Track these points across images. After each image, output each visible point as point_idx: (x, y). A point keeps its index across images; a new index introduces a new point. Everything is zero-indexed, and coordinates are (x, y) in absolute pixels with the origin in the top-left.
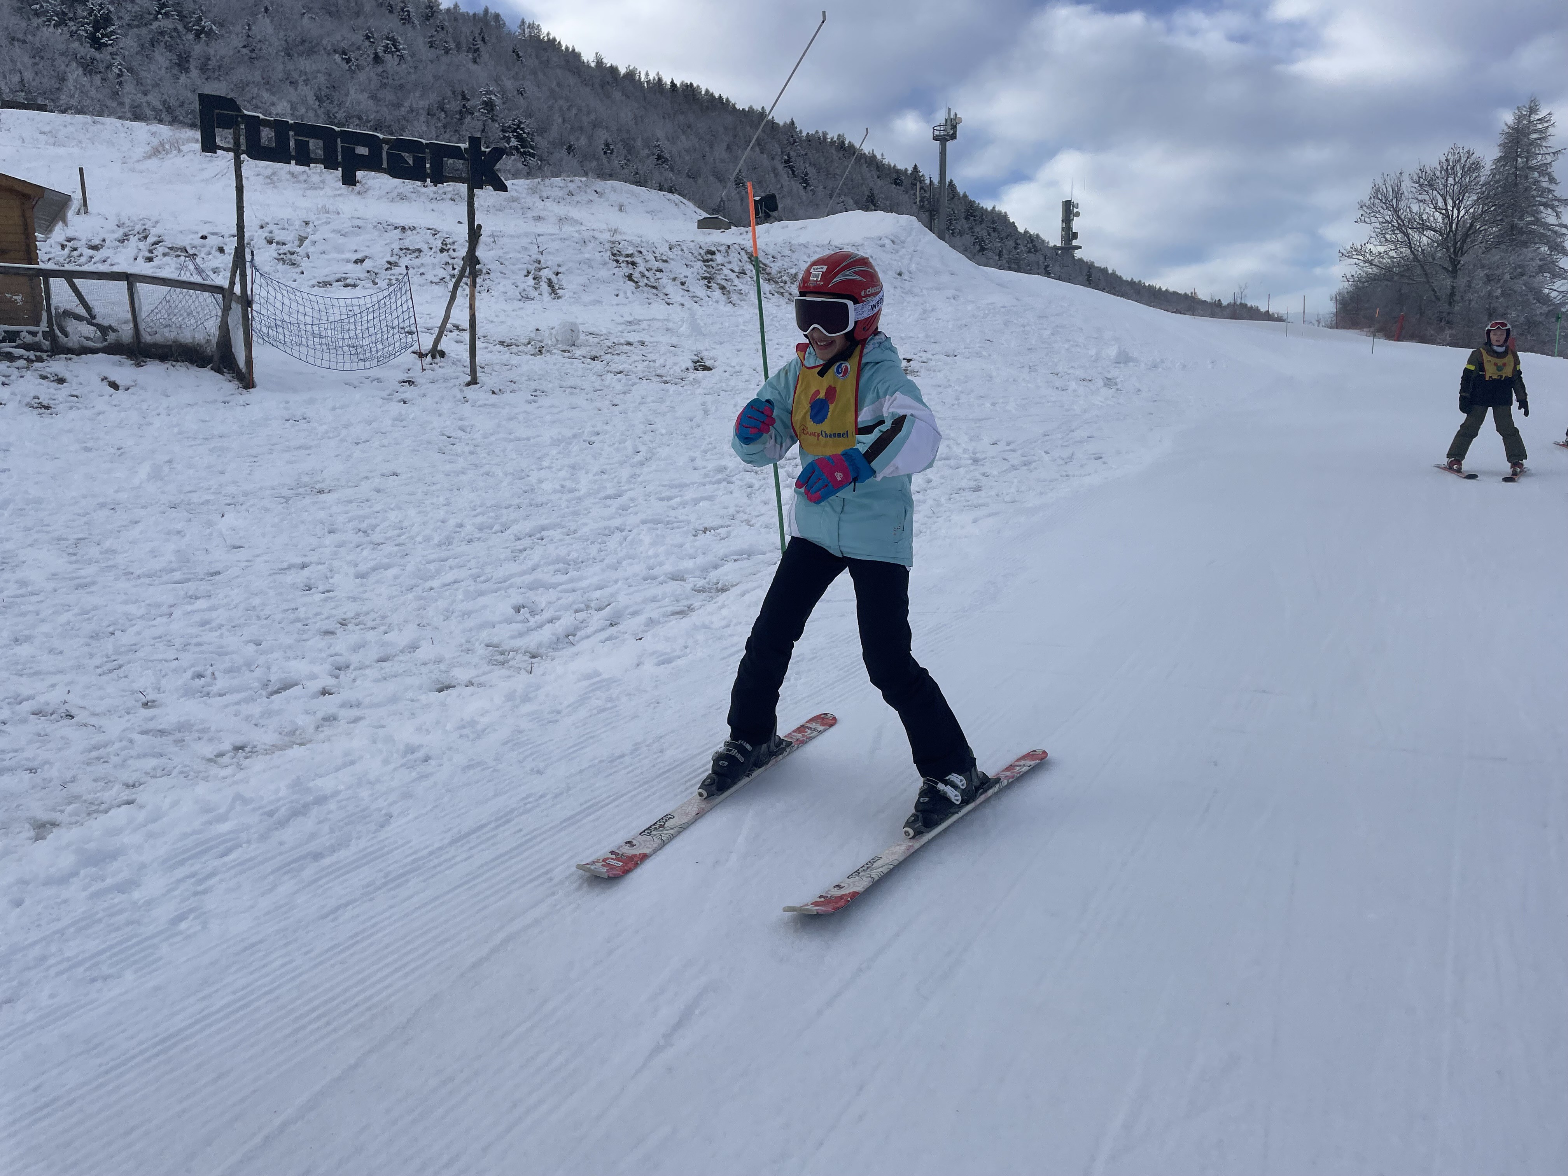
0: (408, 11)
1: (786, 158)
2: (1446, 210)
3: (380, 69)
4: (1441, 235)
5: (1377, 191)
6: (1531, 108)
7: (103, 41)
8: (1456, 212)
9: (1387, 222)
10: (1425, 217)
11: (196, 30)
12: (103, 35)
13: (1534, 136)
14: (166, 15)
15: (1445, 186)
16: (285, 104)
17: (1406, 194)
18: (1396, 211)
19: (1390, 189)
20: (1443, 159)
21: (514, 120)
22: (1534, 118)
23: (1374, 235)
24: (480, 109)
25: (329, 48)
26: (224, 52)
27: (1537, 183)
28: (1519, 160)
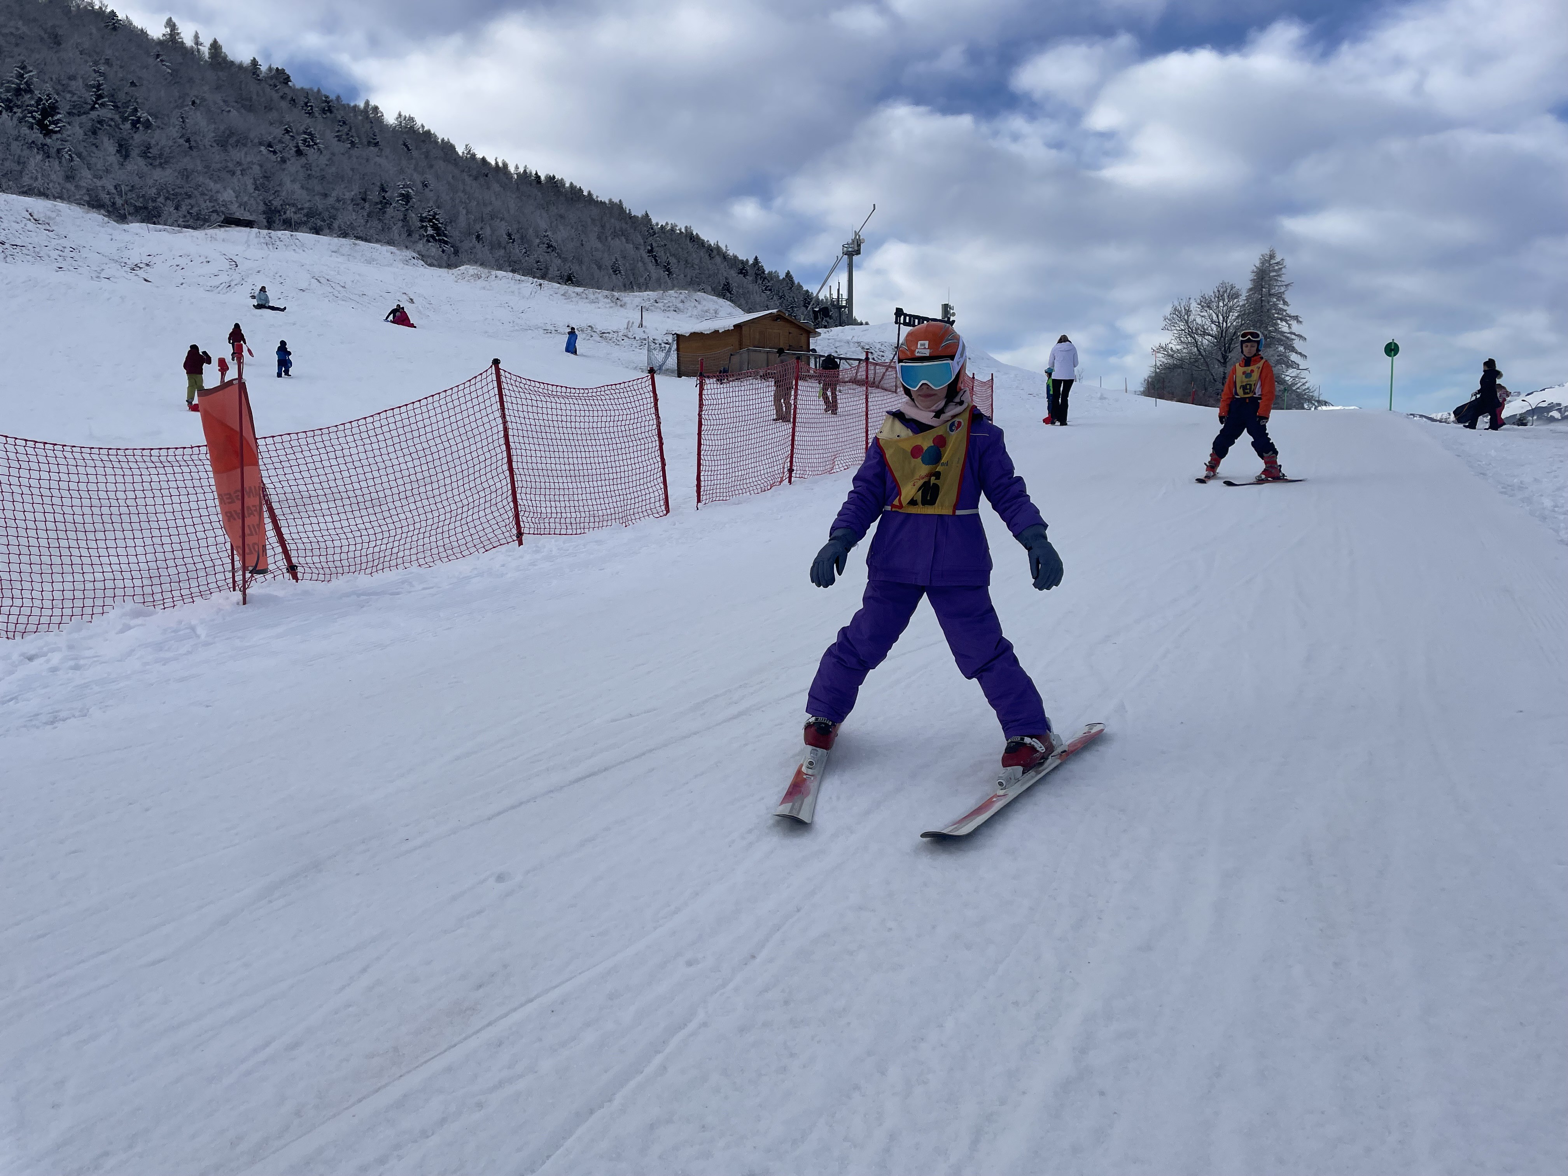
0: (311, 106)
1: (650, 248)
2: (1219, 322)
3: (303, 160)
5: (1175, 310)
6: (1271, 255)
7: (51, 128)
8: (1225, 324)
9: (1182, 330)
10: (1205, 327)
11: (133, 120)
12: (51, 123)
13: (1272, 274)
14: (103, 105)
15: (1218, 307)
16: (231, 192)
17: (1193, 312)
18: (1187, 322)
19: (1183, 309)
20: (1216, 290)
21: (429, 211)
22: (1273, 262)
23: (1174, 338)
24: (398, 201)
25: (256, 141)
26: (163, 142)
27: (1275, 305)
28: (1264, 290)
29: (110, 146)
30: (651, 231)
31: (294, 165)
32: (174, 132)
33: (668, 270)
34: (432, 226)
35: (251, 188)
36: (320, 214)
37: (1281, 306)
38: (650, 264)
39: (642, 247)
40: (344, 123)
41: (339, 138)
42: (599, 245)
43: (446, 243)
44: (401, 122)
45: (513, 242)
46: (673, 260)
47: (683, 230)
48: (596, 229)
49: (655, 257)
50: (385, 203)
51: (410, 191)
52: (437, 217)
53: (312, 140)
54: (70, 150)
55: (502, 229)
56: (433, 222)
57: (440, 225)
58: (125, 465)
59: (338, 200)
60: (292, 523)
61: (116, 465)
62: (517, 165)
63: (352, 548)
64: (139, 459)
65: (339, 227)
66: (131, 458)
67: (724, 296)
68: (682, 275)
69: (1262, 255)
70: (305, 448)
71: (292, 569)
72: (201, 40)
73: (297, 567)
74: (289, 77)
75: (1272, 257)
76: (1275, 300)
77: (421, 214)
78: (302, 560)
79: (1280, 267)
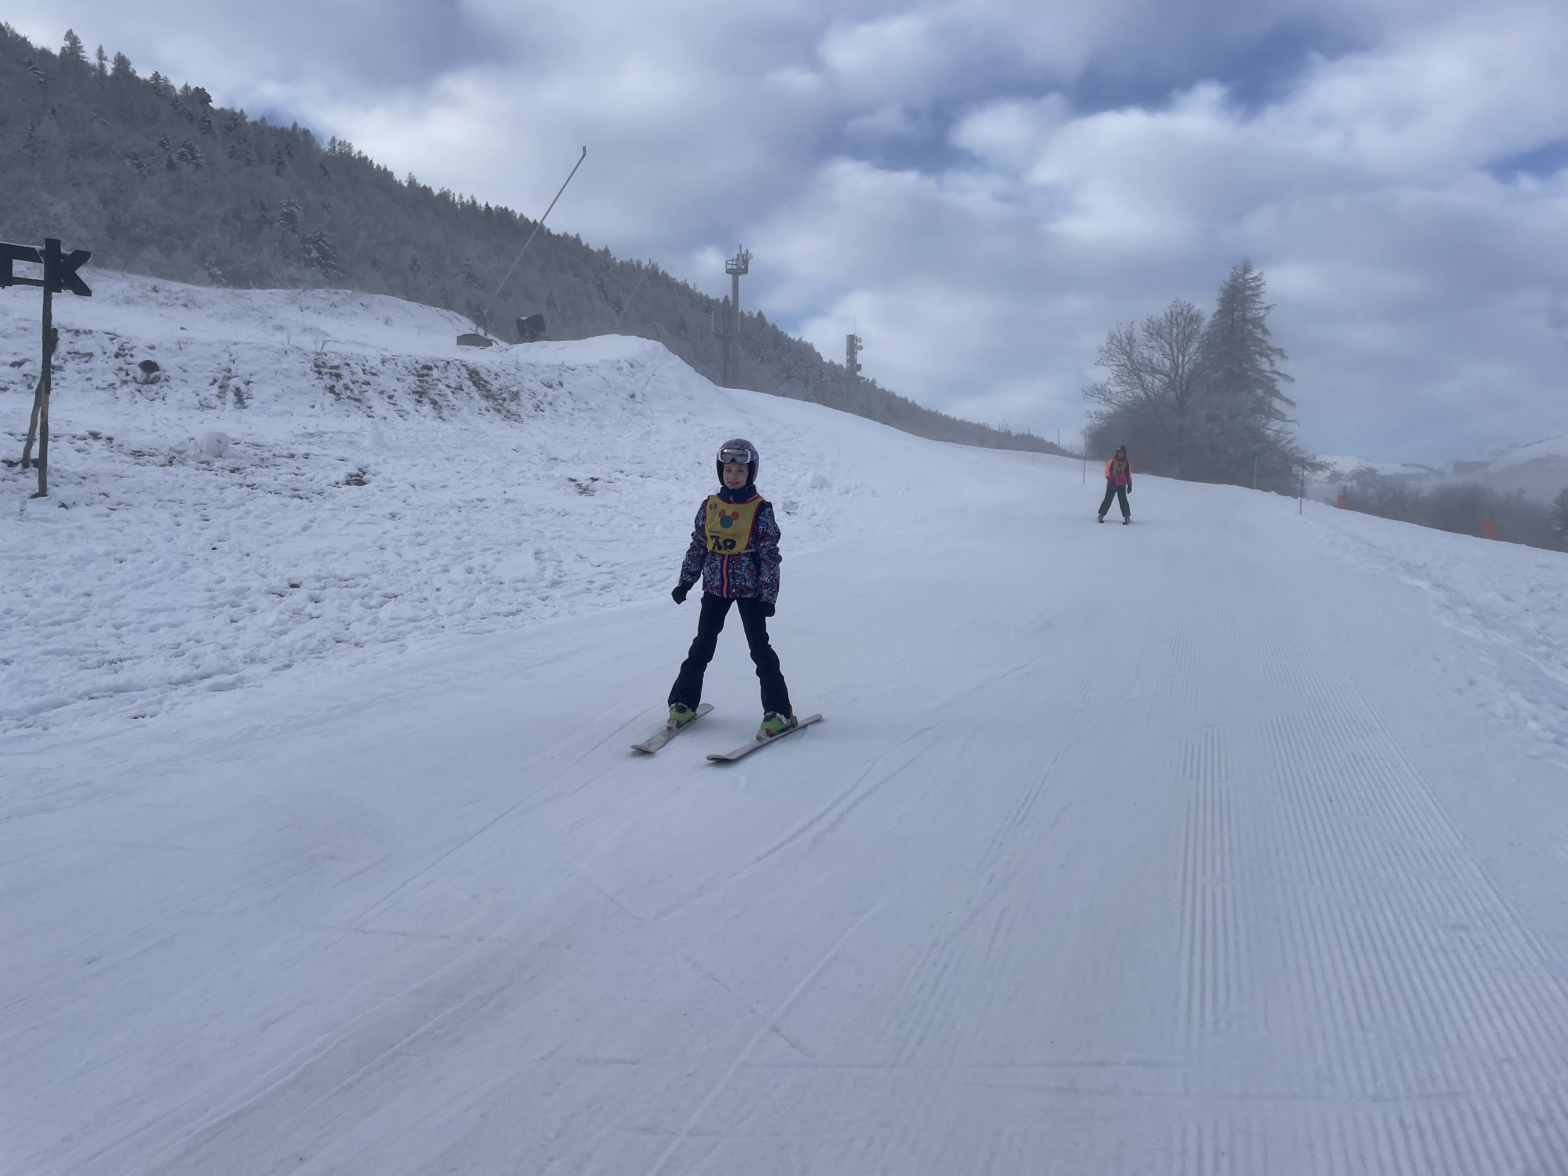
4: (1168, 376)
6: (1245, 268)
8: (1181, 358)
9: (1123, 365)
10: (1154, 361)
13: (1249, 292)
15: (1171, 333)
17: (1138, 341)
18: (1129, 355)
19: (1123, 336)
20: (1168, 311)
21: (316, 233)
22: (1247, 276)
23: (1112, 376)
24: (280, 220)
27: (1250, 333)
28: (1237, 313)
37: (1260, 336)
38: (597, 299)
40: (245, 140)
41: (232, 155)
43: (334, 268)
45: (418, 269)
47: (649, 267)
49: (605, 292)
50: (262, 222)
53: (192, 155)
56: (319, 244)
57: (326, 248)
62: (461, 195)
69: (1234, 268)
72: (106, 54)
74: (209, 96)
75: (1247, 270)
76: (1251, 327)
77: (306, 235)
79: (1258, 283)
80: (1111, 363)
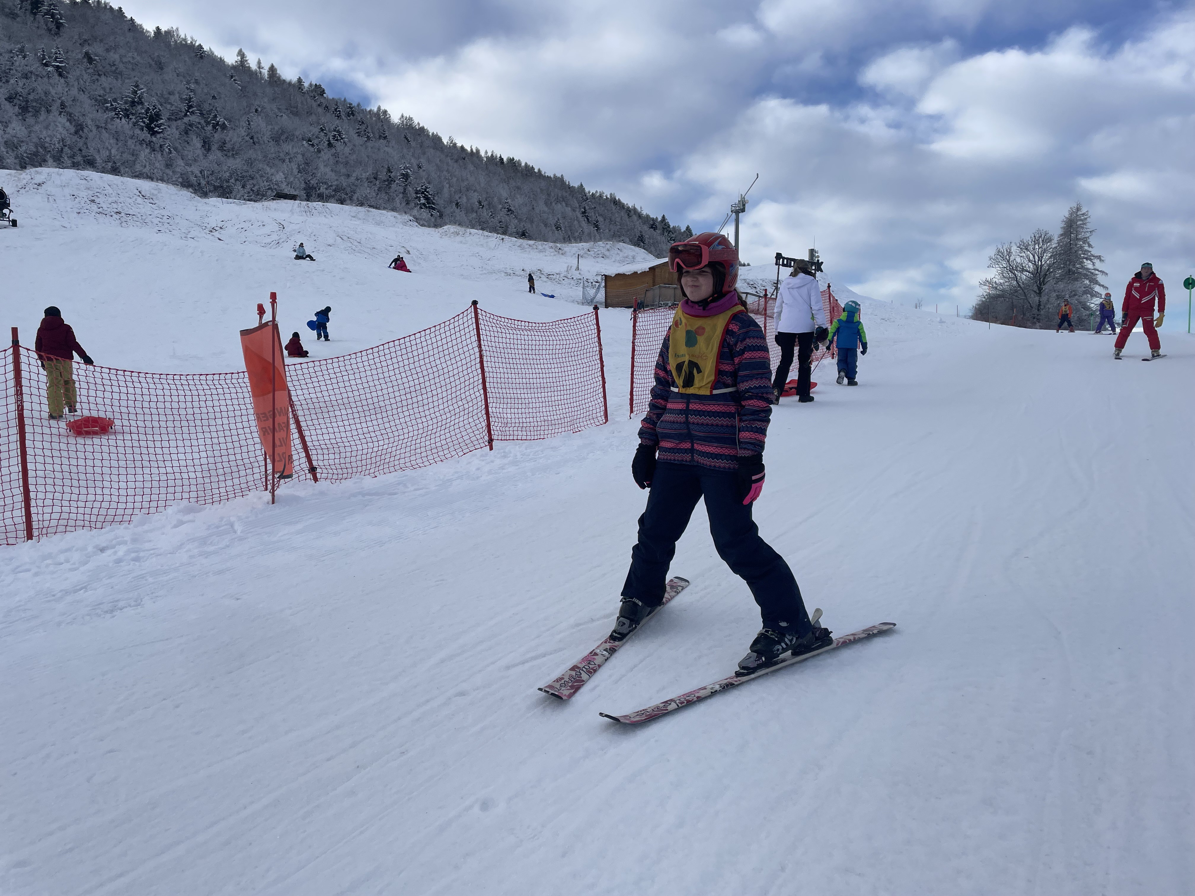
0: (339, 111)
1: (583, 210)
2: (1035, 261)
4: (1033, 274)
5: (999, 251)
7: (156, 130)
8: (1040, 262)
9: (1005, 267)
10: (1024, 265)
11: (214, 123)
12: (156, 126)
13: (1079, 222)
14: (193, 113)
15: (1034, 249)
17: (1014, 253)
18: (1008, 261)
19: (1005, 250)
20: (1032, 236)
21: (422, 186)
22: (1079, 213)
23: (997, 274)
24: (400, 179)
25: (300, 137)
26: (235, 139)
27: (1082, 247)
28: (1072, 235)
29: (197, 143)
30: (585, 197)
31: (326, 155)
32: (243, 132)
33: (597, 226)
34: (424, 197)
35: (295, 171)
36: (345, 189)
37: (1086, 248)
38: (584, 222)
39: (578, 210)
40: (363, 123)
41: (359, 134)
42: (546, 209)
43: (434, 209)
44: (403, 121)
45: (482, 208)
46: (600, 219)
47: (609, 196)
48: (544, 197)
49: (587, 217)
50: (390, 181)
51: (409, 171)
52: (428, 190)
53: (340, 136)
54: (169, 146)
55: (475, 197)
56: (425, 194)
57: (430, 196)
58: (186, 387)
59: (357, 179)
60: (313, 432)
61: (180, 387)
62: (486, 151)
63: (360, 452)
64: (197, 382)
65: (358, 199)
66: (191, 382)
67: (639, 245)
68: (607, 230)
69: (1071, 208)
70: (325, 372)
71: (313, 470)
72: (262, 65)
73: (316, 468)
74: (324, 91)
75: (1078, 209)
76: (1081, 243)
77: (416, 188)
78: (321, 463)
79: (1086, 217)
80: (997, 266)
